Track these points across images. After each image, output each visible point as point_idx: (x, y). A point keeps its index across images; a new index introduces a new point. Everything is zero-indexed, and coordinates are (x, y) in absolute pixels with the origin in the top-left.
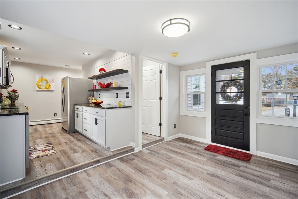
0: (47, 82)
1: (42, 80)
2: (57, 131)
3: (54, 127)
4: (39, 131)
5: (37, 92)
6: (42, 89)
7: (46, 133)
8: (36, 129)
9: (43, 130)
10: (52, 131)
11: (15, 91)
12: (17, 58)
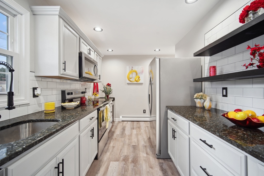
0: (137, 74)
1: (132, 71)
2: (143, 144)
3: (142, 130)
4: (125, 134)
5: (128, 85)
6: (132, 82)
7: (129, 144)
8: (124, 129)
9: (129, 134)
10: (137, 140)
11: (109, 85)
12: (110, 50)
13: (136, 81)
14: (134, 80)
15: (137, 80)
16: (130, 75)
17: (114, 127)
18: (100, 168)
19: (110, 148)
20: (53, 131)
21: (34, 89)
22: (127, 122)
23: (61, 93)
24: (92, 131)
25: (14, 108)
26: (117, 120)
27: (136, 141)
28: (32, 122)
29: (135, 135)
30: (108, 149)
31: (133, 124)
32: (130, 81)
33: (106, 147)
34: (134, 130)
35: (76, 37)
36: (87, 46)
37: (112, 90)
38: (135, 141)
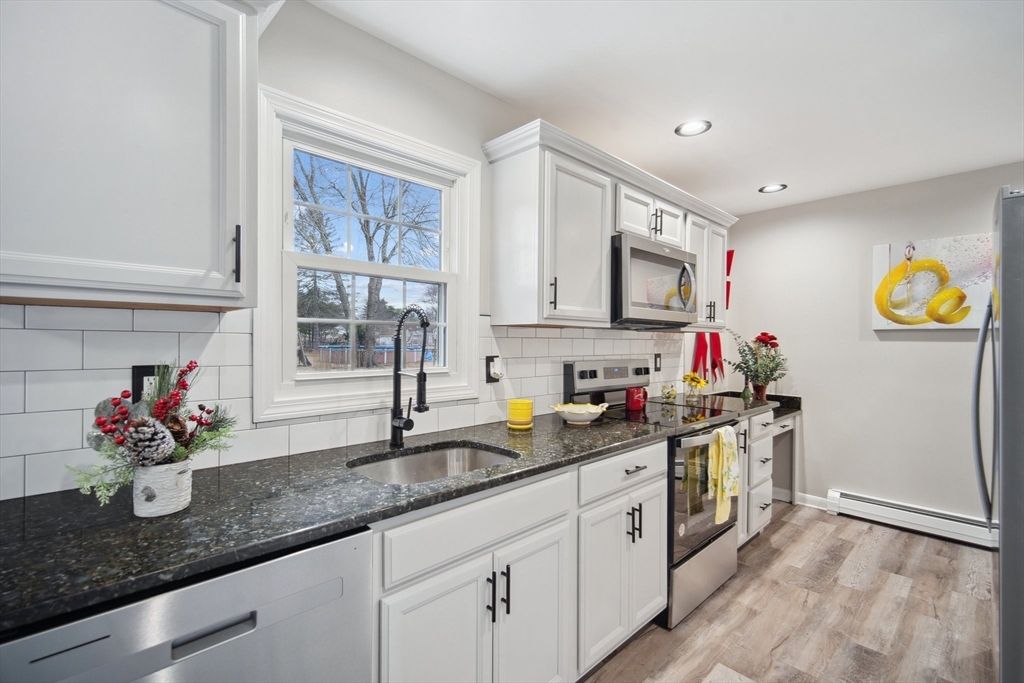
0: (943, 280)
1: (909, 267)
2: (933, 666)
3: (955, 595)
4: (835, 580)
5: (882, 339)
6: (908, 323)
7: (839, 635)
8: (836, 555)
9: (857, 587)
10: (900, 634)
11: (766, 340)
12: (773, 187)
13: (940, 320)
14: (922, 314)
15: (942, 310)
16: (897, 288)
17: (785, 531)
18: (668, 663)
19: (733, 609)
20: (481, 481)
21: (490, 360)
22: (868, 525)
23: (562, 373)
24: (633, 515)
25: (427, 409)
26: (813, 502)
27: (890, 637)
28: (472, 447)
29: (899, 605)
30: (723, 609)
31: (906, 546)
32: (897, 320)
33: (719, 601)
34: (901, 578)
35: (600, 190)
36: (647, 205)
37: (787, 365)
38: (880, 632)
